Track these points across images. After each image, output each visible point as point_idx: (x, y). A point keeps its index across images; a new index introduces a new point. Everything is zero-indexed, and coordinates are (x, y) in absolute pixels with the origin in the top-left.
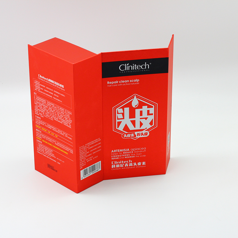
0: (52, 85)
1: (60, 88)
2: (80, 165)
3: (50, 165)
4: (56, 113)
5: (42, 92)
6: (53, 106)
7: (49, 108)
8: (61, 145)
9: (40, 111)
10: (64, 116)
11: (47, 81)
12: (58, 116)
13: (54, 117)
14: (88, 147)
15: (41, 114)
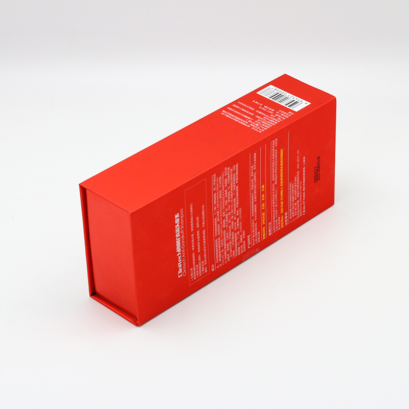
0: (185, 240)
1: (182, 221)
2: (287, 117)
3: (315, 177)
4: (226, 208)
5: (205, 255)
6: (218, 220)
7: (224, 226)
8: (273, 171)
9: (236, 242)
10: (225, 189)
11: (182, 255)
12: (229, 201)
13: (235, 208)
14: (250, 121)
15: (241, 239)
